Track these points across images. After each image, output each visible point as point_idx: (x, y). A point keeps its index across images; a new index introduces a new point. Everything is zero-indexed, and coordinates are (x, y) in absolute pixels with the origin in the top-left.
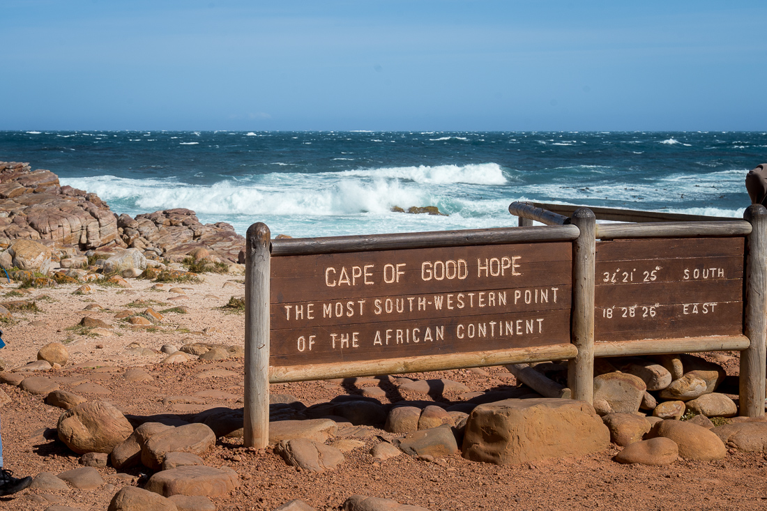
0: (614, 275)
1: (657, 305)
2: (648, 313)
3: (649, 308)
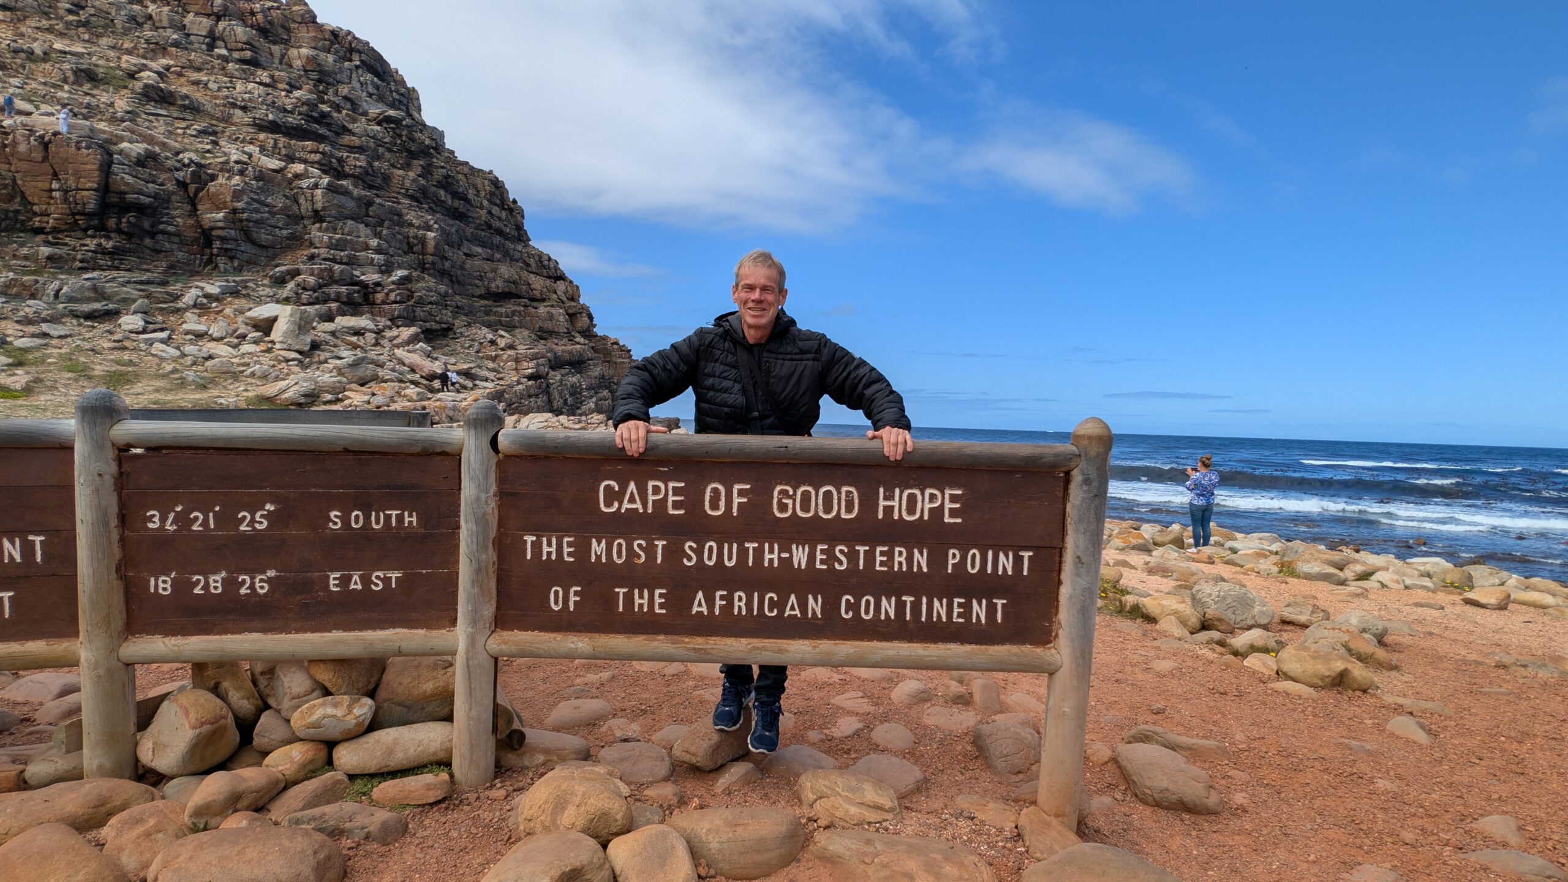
0: (171, 516)
1: (271, 573)
2: (252, 587)
3: (253, 578)
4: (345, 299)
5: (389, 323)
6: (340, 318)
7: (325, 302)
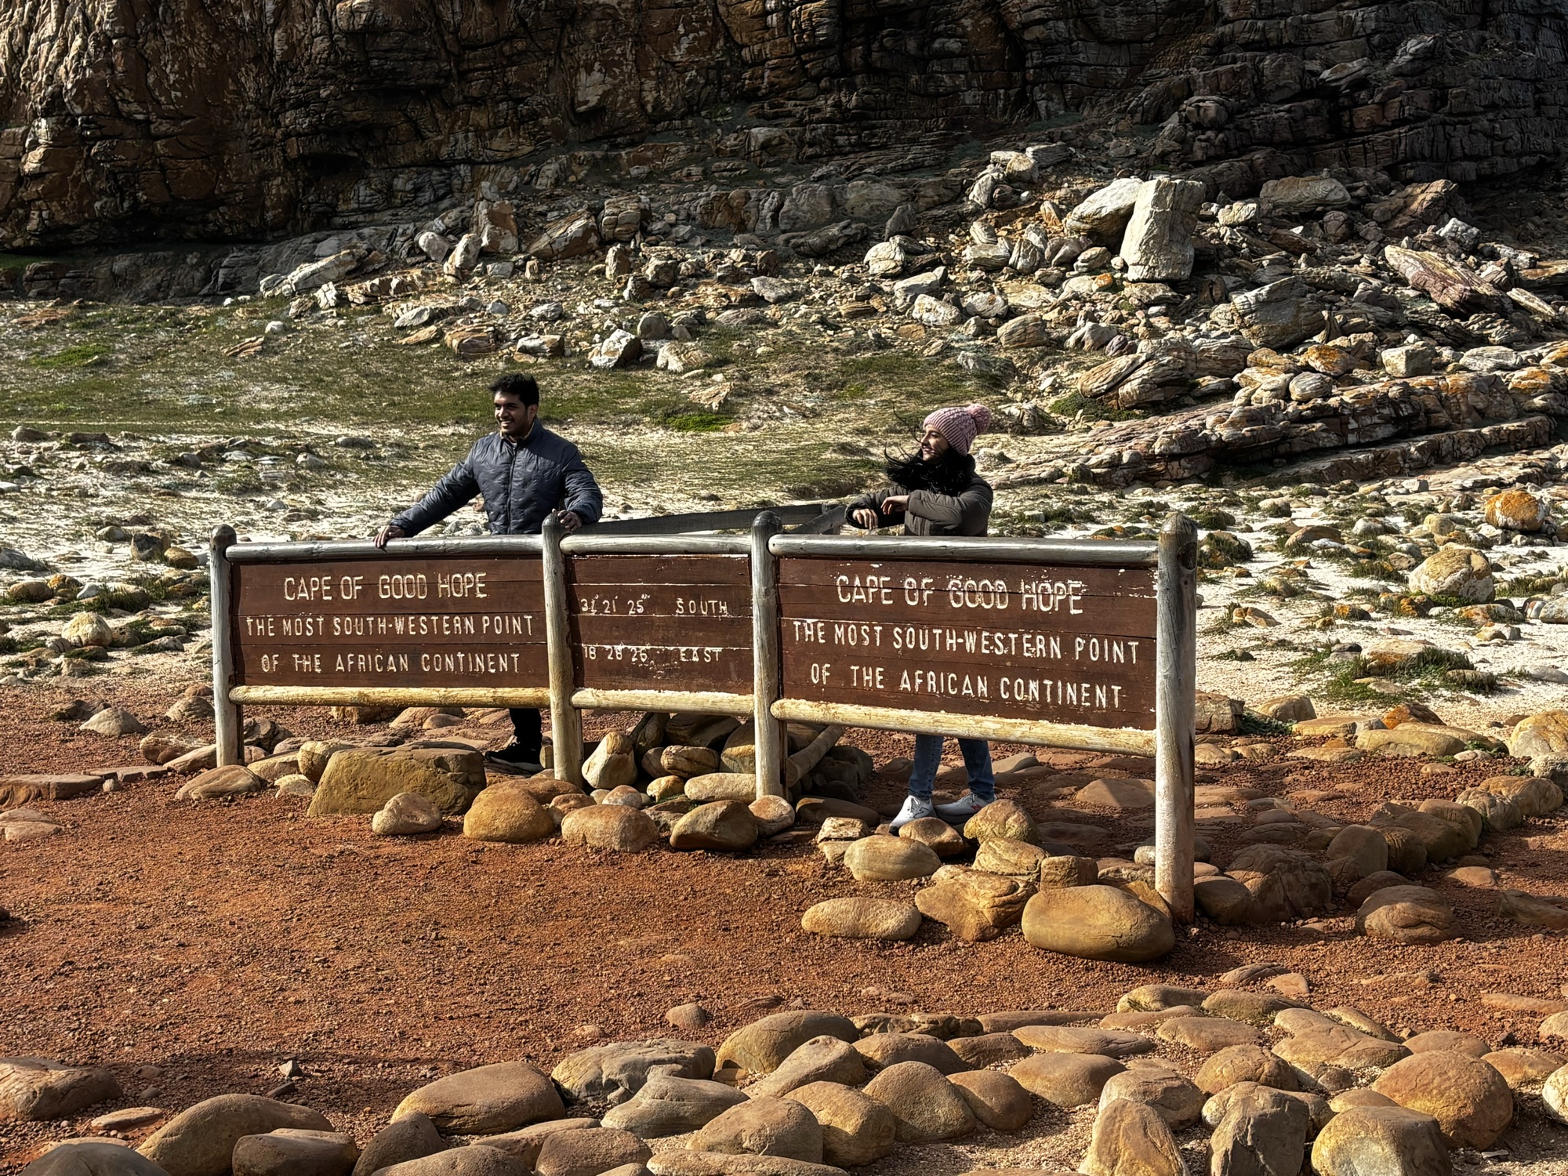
0: (594, 603)
1: (648, 646)
3: (638, 649)
4: (1287, 135)
5: (1384, 177)
6: (1271, 183)
7: (1243, 150)
